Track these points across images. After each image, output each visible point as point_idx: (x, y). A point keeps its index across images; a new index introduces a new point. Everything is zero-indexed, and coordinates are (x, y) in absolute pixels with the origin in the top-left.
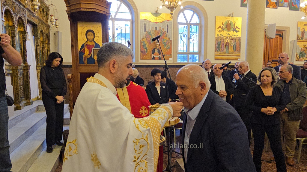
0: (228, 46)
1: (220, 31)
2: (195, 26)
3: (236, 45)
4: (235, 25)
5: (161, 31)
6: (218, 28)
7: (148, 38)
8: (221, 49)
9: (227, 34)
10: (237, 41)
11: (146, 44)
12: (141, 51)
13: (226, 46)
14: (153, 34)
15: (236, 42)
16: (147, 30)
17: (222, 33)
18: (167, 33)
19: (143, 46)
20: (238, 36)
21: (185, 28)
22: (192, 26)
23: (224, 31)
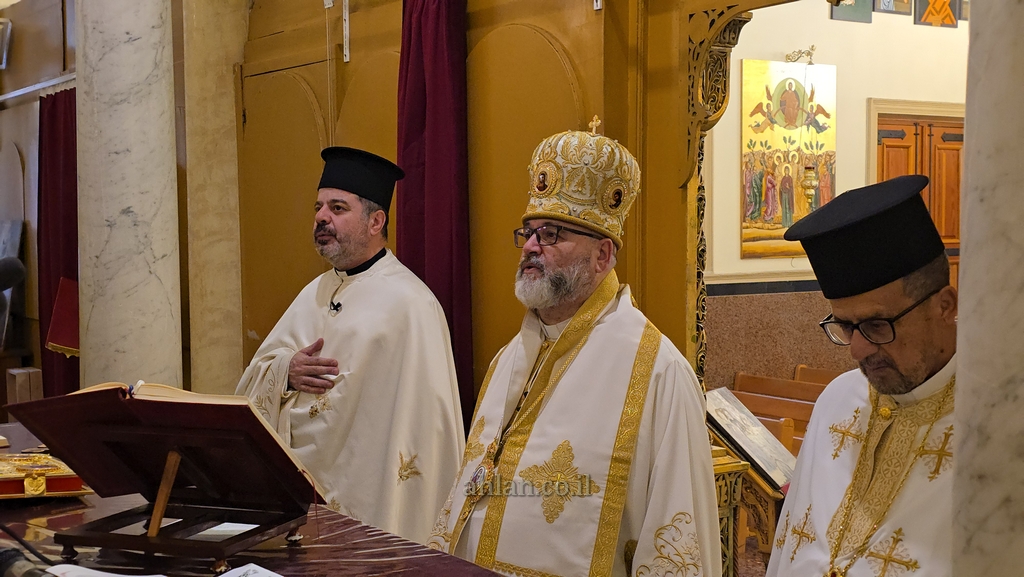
0: (790, 192)
1: (758, 128)
3: (818, 190)
20: (824, 150)
23: (772, 129)
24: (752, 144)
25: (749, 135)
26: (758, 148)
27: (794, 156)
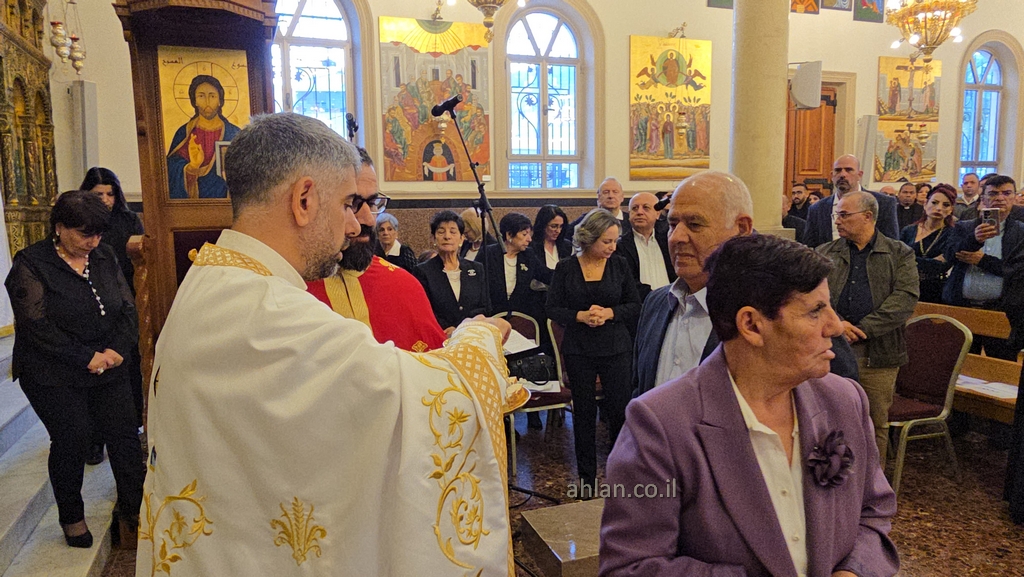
0: (671, 132)
1: (643, 85)
2: (565, 69)
3: (694, 132)
4: (690, 65)
5: (451, 82)
6: (639, 75)
7: (408, 105)
8: (648, 145)
9: (666, 94)
10: (698, 117)
11: (403, 128)
12: (387, 153)
13: (663, 134)
14: (425, 95)
15: (694, 119)
16: (404, 80)
17: (651, 91)
18: (472, 91)
19: (392, 134)
20: (700, 103)
21: (532, 75)
22: (556, 69)
23: (656, 86)
24: (638, 97)
25: (635, 90)
26: (643, 100)
27: (674, 107)
